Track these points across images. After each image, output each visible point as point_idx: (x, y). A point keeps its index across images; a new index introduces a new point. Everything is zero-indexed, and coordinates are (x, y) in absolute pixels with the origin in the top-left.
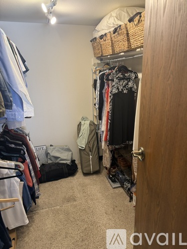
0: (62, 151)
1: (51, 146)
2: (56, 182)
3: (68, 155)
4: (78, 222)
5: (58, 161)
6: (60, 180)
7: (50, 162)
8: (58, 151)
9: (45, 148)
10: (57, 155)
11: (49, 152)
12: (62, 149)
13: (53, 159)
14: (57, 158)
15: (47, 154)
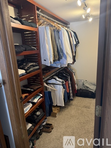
0: (91, 85)
1: (86, 81)
2: (84, 98)
3: (94, 88)
4: (85, 116)
5: (88, 89)
6: (86, 98)
7: (84, 88)
8: (89, 84)
9: (83, 81)
10: (88, 86)
11: (84, 83)
12: (91, 84)
13: (85, 87)
14: (88, 87)
15: (83, 84)
